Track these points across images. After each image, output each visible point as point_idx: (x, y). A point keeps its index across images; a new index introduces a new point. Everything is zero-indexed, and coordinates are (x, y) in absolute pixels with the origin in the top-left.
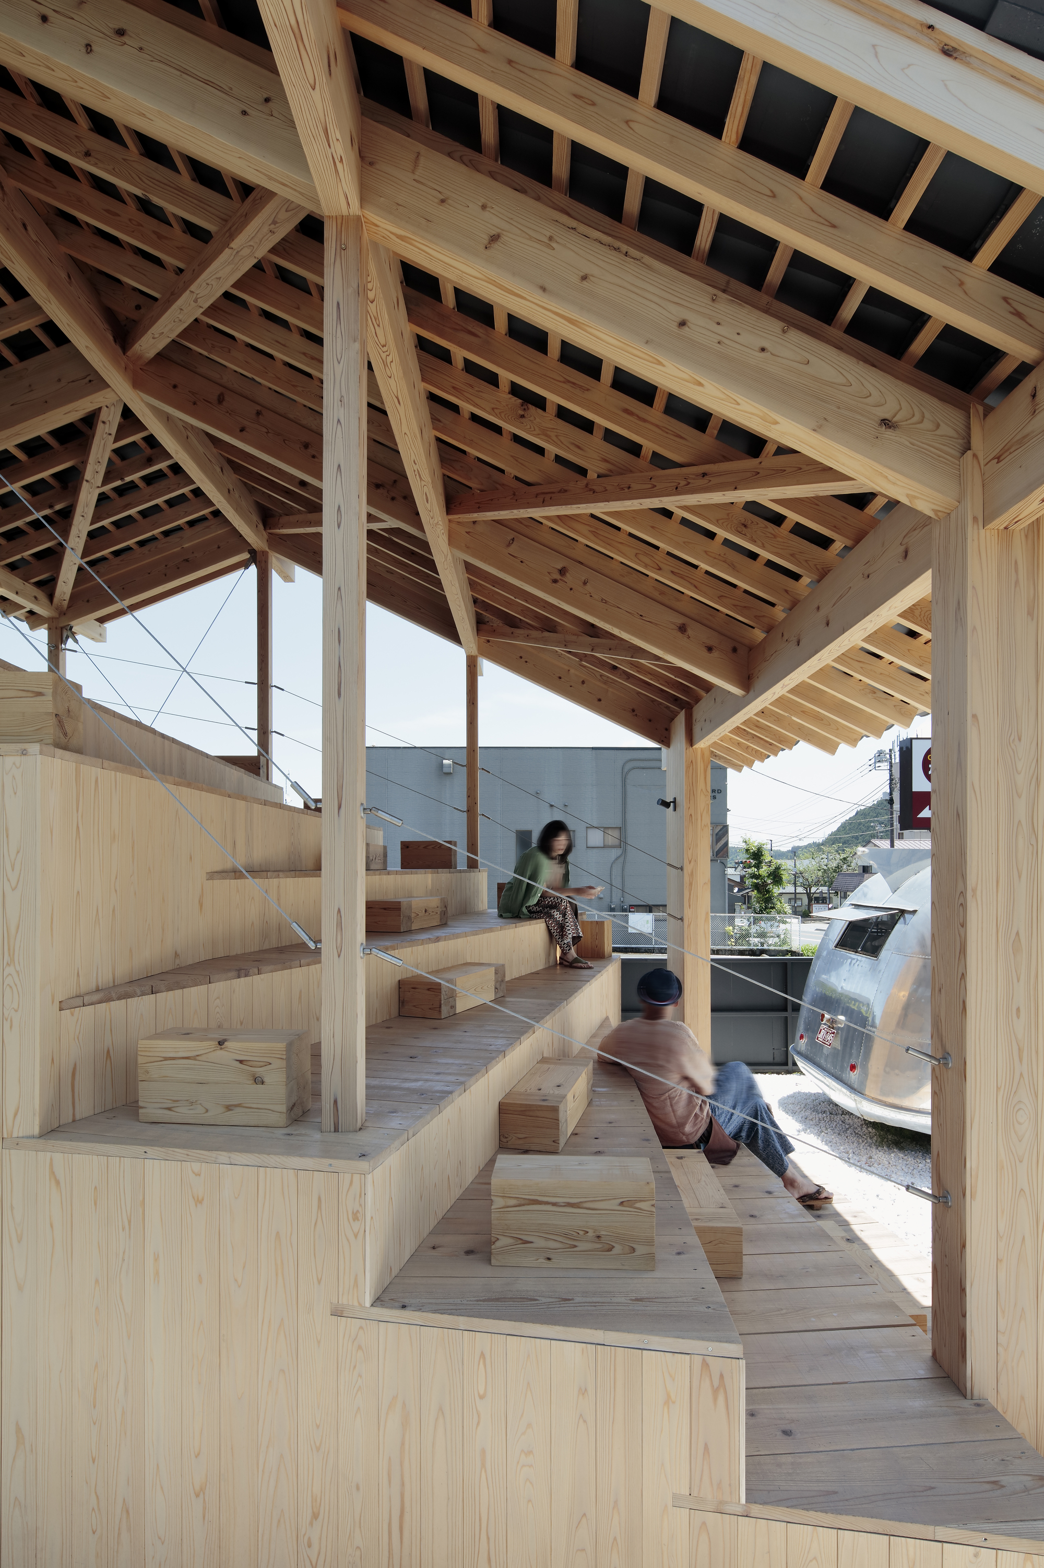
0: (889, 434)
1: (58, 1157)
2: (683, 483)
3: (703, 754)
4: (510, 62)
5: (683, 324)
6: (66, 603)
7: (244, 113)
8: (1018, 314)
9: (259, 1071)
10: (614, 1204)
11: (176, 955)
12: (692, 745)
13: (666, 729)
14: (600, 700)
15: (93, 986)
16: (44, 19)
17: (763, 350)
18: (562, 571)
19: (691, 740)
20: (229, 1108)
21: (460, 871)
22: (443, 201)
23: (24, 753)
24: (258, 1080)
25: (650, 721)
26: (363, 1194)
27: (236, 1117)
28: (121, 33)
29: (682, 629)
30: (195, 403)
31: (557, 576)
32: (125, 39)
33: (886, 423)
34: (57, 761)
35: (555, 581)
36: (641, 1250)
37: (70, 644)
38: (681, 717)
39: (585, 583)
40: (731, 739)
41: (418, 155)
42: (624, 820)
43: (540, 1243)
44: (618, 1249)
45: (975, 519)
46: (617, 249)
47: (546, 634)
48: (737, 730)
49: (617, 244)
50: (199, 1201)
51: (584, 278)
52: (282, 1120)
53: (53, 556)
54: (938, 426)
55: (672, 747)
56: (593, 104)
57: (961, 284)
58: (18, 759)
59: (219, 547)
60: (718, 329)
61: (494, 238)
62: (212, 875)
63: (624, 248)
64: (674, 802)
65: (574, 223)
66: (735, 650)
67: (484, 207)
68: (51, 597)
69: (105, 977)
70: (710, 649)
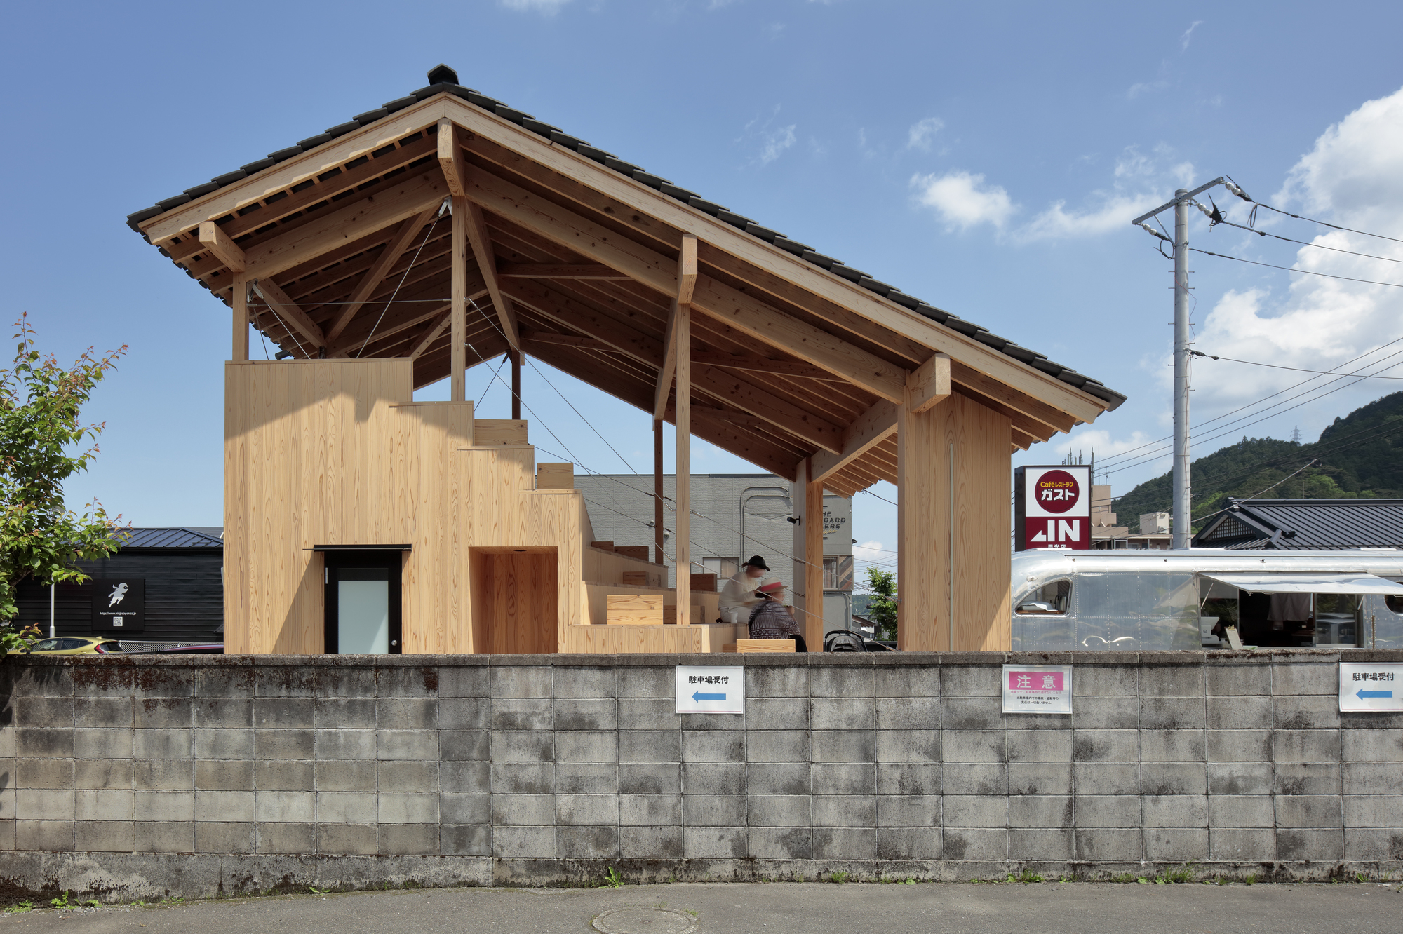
0: (878, 378)
1: (589, 630)
2: (804, 371)
3: (818, 486)
4: (749, 272)
5: (804, 340)
7: (649, 267)
8: (913, 351)
9: (653, 605)
12: (811, 481)
13: (793, 470)
14: (747, 450)
16: (578, 234)
17: (833, 349)
18: (737, 387)
19: (810, 477)
20: (642, 618)
22: (719, 298)
24: (652, 609)
25: (782, 463)
27: (644, 622)
28: (605, 239)
29: (804, 418)
30: (532, 297)
31: (734, 390)
32: (606, 241)
33: (877, 374)
35: (733, 393)
38: (804, 461)
39: (750, 393)
40: (838, 476)
41: (710, 282)
42: (742, 551)
45: (907, 409)
46: (781, 314)
47: (716, 410)
48: (841, 471)
49: (781, 312)
50: (642, 641)
51: (769, 324)
54: (896, 375)
55: (797, 482)
56: (776, 285)
57: (894, 341)
59: (486, 348)
61: (738, 311)
63: (783, 313)
64: (799, 519)
65: (766, 305)
66: (834, 430)
67: (734, 300)
70: (820, 430)
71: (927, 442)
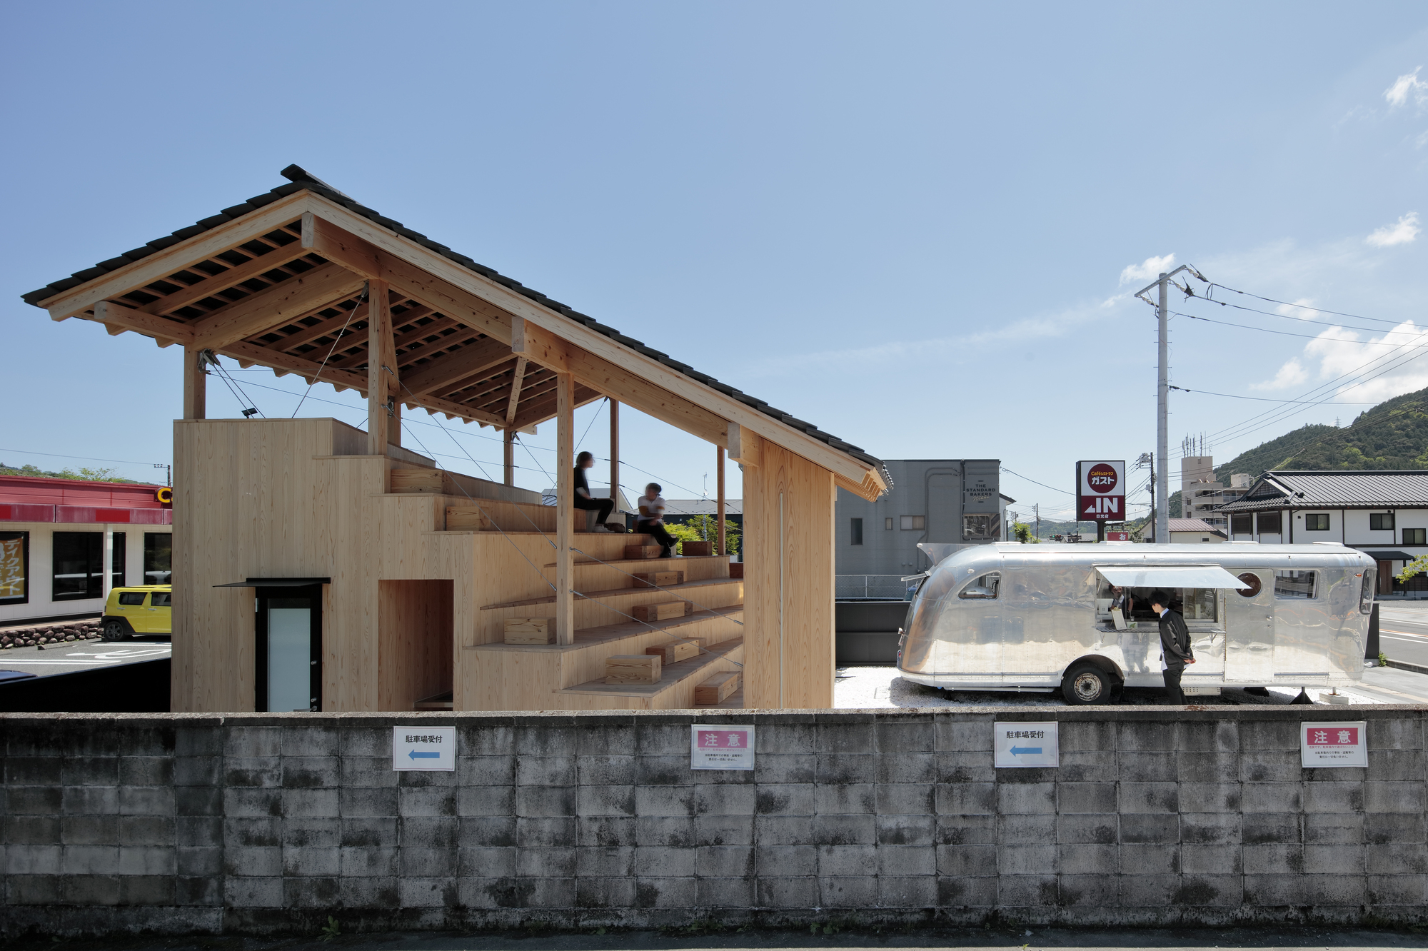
1: (478, 652)
5: (663, 405)
6: (513, 421)
9: (540, 628)
10: (640, 666)
11: (529, 595)
15: (493, 603)
16: (474, 313)
20: (531, 639)
21: (714, 557)
23: (469, 534)
24: (539, 631)
26: (560, 659)
27: (533, 642)
28: (497, 318)
34: (479, 535)
36: (648, 679)
37: (515, 440)
42: (927, 511)
43: (620, 677)
44: (641, 679)
51: (634, 391)
52: (546, 643)
53: (506, 401)
58: (467, 535)
60: (674, 406)
61: (608, 379)
62: (546, 566)
68: (505, 418)
69: (497, 600)
71: (762, 491)
